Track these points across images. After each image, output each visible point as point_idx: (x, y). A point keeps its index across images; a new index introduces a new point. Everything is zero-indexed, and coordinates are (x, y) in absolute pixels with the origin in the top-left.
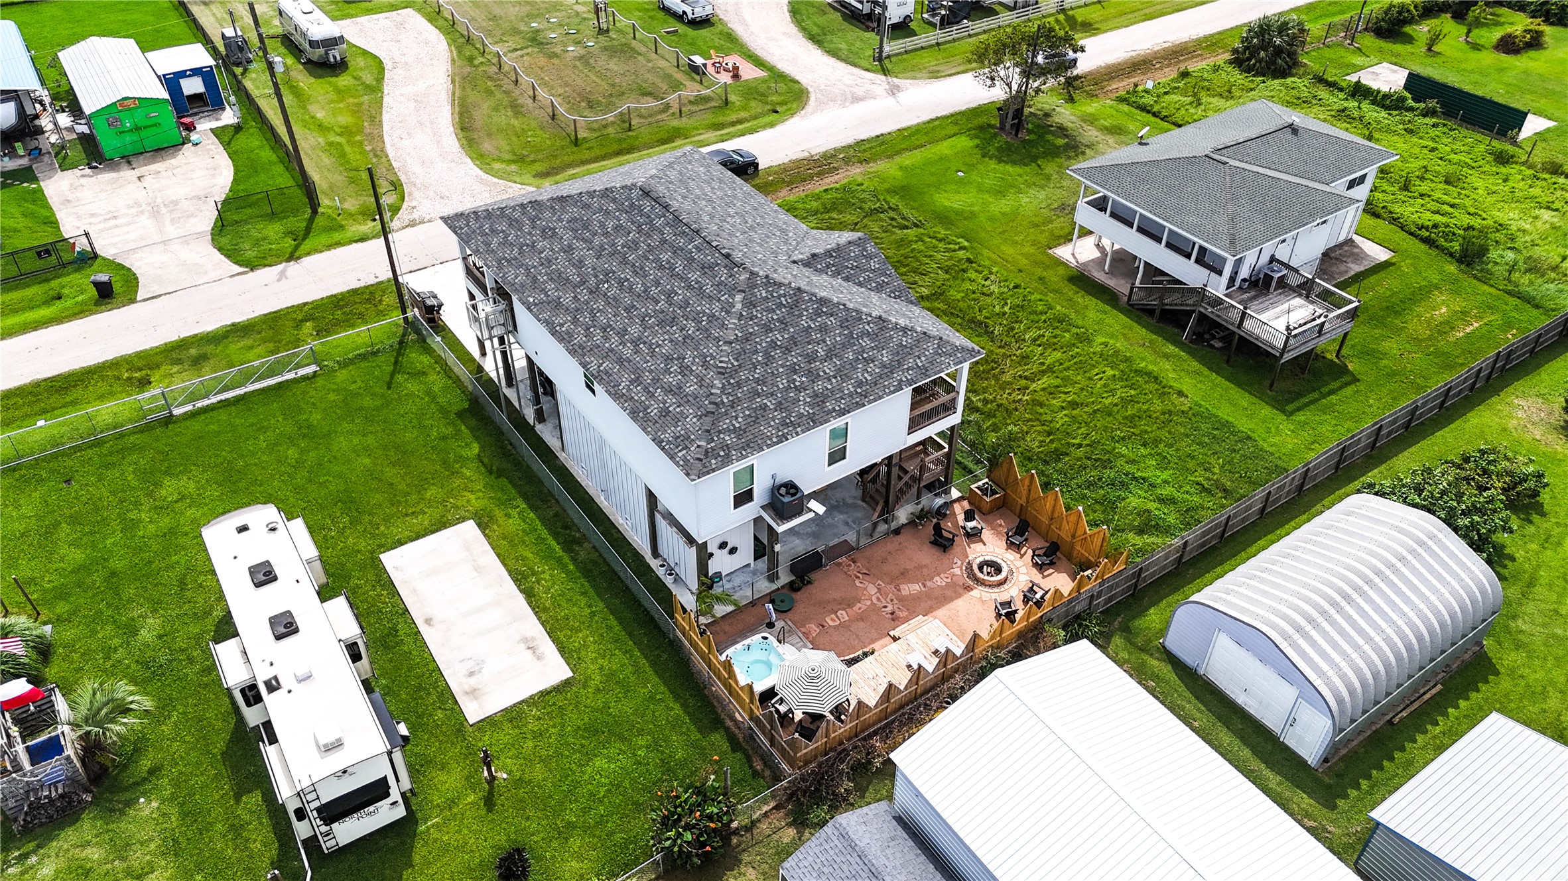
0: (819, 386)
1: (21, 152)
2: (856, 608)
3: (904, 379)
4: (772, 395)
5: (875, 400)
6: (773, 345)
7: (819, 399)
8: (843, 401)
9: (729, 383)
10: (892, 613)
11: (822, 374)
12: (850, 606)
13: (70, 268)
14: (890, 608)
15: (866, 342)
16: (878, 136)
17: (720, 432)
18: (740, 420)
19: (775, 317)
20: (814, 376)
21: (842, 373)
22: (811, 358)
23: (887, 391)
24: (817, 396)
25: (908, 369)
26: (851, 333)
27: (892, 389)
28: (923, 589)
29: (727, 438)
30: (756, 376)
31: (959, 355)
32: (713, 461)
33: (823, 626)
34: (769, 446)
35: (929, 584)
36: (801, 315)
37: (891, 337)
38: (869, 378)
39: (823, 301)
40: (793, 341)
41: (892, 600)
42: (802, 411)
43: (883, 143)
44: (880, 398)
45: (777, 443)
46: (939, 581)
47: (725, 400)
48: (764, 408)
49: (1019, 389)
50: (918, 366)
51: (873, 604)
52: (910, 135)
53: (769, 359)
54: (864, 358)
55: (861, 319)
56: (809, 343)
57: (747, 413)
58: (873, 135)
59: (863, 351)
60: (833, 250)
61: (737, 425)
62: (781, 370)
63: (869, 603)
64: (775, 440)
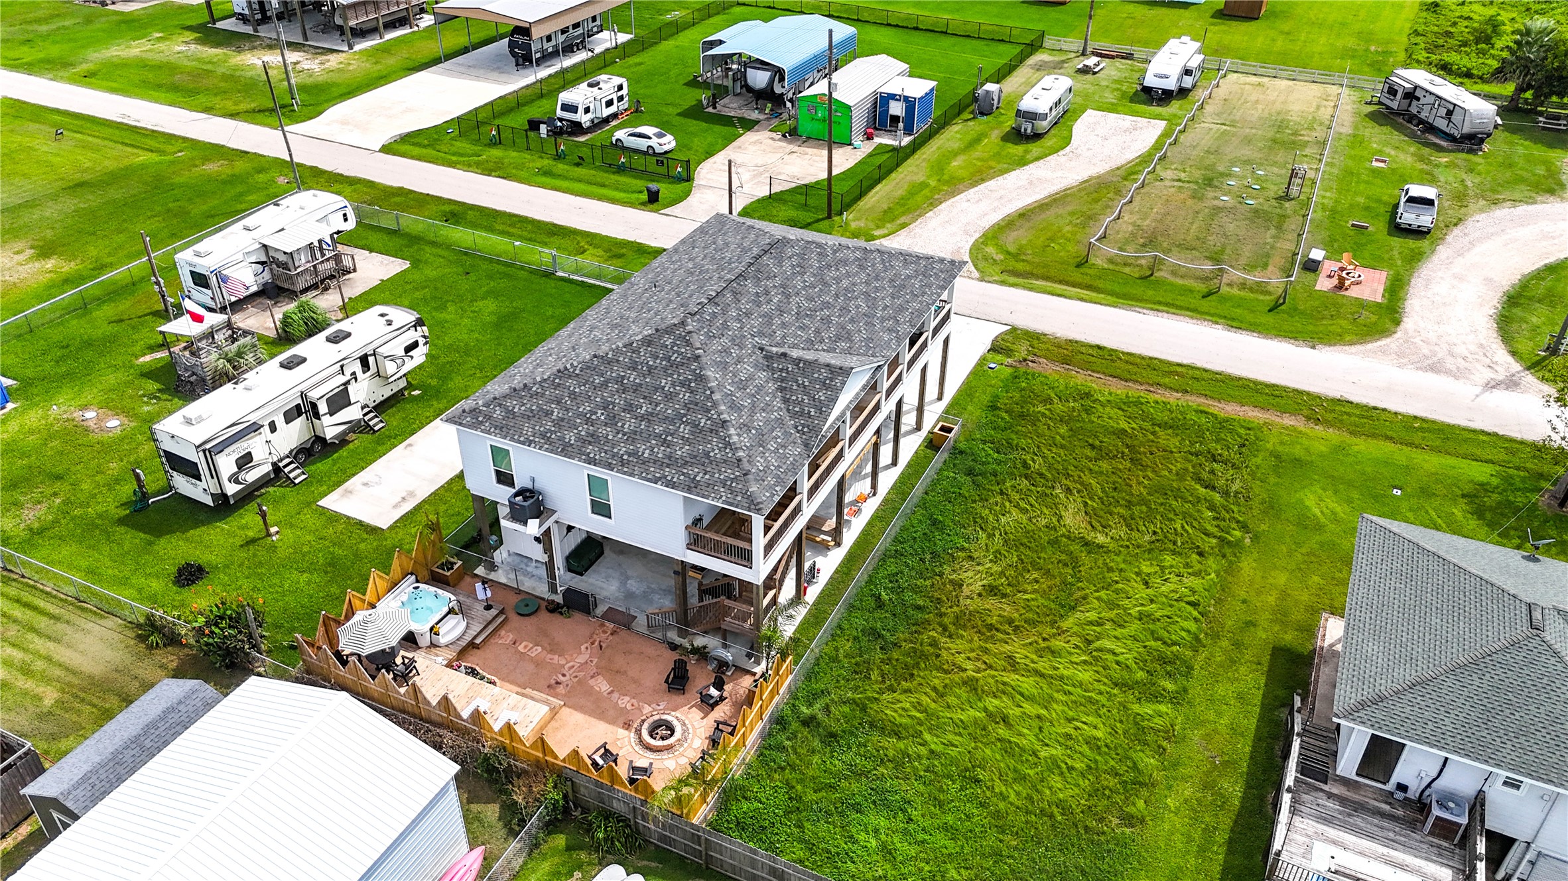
0: (602, 431)
1: (767, 111)
2: (550, 656)
3: (669, 478)
4: (567, 410)
5: (625, 473)
6: (620, 380)
7: (590, 439)
8: (603, 455)
9: (553, 381)
10: (558, 683)
11: (620, 424)
12: (552, 651)
13: (671, 180)
14: (561, 678)
15: (685, 430)
16: (1375, 408)
17: (500, 405)
18: (523, 408)
19: (651, 363)
20: (612, 420)
21: (632, 437)
22: (629, 408)
23: (644, 475)
24: (592, 436)
25: (683, 474)
26: (685, 415)
27: (649, 476)
28: (605, 694)
29: (498, 412)
30: (577, 390)
31: (739, 498)
32: (468, 419)
33: (514, 643)
34: (512, 439)
35: (616, 695)
36: (671, 375)
37: (710, 442)
38: (646, 455)
39: (701, 379)
40: (636, 388)
41: (576, 677)
42: (568, 437)
43: (1370, 418)
44: (632, 475)
45: (520, 442)
46: (625, 702)
47: (534, 389)
48: (548, 413)
49: (985, 663)
50: (694, 479)
51: (563, 666)
52: (1421, 429)
53: (605, 385)
54: (665, 439)
55: (708, 411)
56: (645, 398)
57: (534, 408)
58: (1372, 403)
59: (672, 435)
60: (805, 361)
61: (516, 410)
62: (598, 399)
63: (563, 662)
64: (522, 439)
